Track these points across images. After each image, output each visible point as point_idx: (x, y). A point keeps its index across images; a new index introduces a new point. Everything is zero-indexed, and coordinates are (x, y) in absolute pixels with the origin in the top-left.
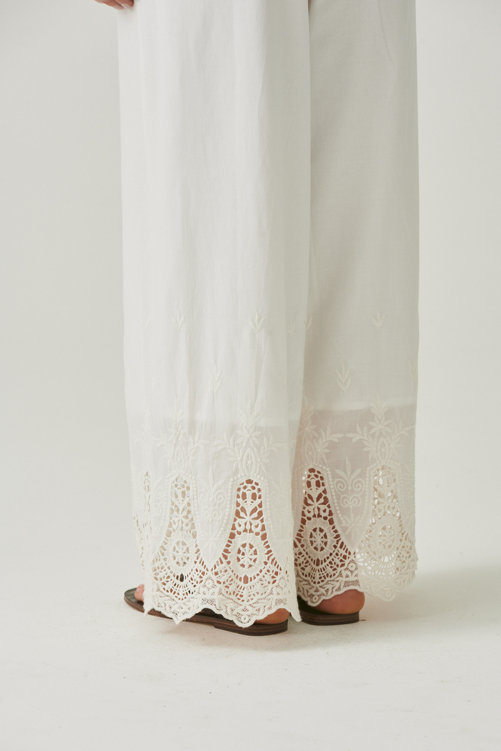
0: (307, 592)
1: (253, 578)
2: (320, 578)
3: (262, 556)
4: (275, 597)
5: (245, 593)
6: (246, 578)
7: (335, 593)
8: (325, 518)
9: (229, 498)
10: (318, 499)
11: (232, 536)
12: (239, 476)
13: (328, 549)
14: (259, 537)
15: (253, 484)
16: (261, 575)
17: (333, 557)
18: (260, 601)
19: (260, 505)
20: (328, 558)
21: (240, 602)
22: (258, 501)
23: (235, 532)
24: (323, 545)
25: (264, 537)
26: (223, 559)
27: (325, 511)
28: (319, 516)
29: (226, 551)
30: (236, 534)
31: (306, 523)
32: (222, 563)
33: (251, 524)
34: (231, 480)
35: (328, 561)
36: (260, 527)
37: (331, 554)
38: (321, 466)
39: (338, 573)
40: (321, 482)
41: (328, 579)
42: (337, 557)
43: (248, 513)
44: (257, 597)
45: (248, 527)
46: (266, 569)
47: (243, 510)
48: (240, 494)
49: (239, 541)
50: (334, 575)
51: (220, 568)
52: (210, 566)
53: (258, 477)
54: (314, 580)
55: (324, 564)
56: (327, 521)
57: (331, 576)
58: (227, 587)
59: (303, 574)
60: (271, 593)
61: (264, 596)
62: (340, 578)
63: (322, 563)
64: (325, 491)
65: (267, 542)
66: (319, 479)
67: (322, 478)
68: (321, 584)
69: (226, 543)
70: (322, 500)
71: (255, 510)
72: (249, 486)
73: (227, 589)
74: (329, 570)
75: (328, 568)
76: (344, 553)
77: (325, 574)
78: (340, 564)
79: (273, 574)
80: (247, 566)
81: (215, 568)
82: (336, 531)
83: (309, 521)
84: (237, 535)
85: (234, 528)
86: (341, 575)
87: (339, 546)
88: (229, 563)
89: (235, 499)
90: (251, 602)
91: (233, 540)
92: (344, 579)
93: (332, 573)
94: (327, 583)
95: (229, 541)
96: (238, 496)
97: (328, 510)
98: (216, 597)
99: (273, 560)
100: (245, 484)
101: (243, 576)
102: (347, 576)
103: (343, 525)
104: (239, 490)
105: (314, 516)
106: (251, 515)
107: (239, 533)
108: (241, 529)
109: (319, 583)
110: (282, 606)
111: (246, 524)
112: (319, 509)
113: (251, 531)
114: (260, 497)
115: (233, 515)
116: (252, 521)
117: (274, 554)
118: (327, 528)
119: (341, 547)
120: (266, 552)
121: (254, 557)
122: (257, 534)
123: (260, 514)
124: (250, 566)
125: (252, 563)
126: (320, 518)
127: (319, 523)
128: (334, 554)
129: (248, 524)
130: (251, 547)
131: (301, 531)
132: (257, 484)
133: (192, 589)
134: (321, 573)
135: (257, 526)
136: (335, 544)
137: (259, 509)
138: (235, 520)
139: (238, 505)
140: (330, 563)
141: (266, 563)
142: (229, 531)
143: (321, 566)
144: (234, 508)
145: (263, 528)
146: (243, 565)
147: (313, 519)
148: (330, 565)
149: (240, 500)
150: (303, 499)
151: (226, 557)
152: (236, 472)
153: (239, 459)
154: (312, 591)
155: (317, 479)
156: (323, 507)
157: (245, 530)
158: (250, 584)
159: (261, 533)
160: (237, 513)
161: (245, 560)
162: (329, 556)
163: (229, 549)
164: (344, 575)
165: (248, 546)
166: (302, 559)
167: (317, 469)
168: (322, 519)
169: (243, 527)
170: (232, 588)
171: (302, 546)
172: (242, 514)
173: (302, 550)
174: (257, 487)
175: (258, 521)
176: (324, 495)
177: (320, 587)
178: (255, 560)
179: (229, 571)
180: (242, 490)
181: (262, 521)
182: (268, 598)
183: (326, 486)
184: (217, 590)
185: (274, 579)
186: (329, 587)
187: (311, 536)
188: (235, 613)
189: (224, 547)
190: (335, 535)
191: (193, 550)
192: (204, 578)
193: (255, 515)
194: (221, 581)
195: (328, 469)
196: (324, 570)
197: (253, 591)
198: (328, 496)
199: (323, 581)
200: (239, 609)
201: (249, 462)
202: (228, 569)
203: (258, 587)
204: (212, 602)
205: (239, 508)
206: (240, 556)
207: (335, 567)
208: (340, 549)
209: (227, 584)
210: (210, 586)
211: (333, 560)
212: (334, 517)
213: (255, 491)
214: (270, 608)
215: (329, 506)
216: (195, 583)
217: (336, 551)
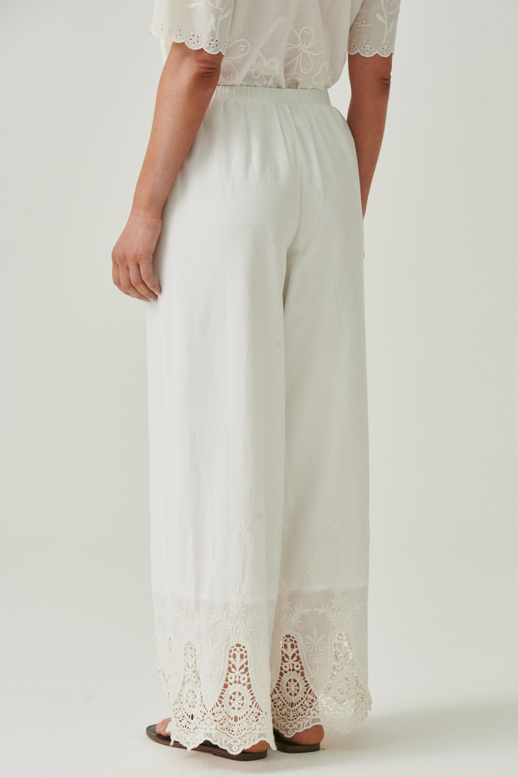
0: (284, 727)
1: (241, 718)
2: (294, 716)
3: (248, 701)
4: (258, 732)
5: (235, 729)
6: (236, 717)
7: (305, 728)
8: (298, 672)
9: (223, 658)
10: (292, 658)
11: (226, 686)
12: (230, 641)
13: (300, 695)
14: (246, 687)
15: (241, 647)
16: (247, 715)
17: (303, 700)
18: (247, 735)
19: (246, 663)
20: (300, 701)
21: (231, 735)
22: (245, 660)
23: (228, 683)
24: (296, 692)
25: (249, 687)
26: (219, 704)
27: (297, 666)
28: (293, 670)
29: (221, 697)
30: (229, 684)
31: (284, 675)
32: (217, 706)
33: (240, 677)
34: (225, 644)
35: (300, 704)
36: (246, 680)
37: (302, 699)
38: (295, 633)
39: (308, 712)
40: (295, 645)
41: (300, 717)
42: (307, 701)
43: (238, 669)
44: (244, 732)
45: (237, 680)
46: (251, 711)
47: (234, 666)
48: (232, 654)
49: (230, 690)
50: (305, 714)
51: (216, 710)
52: (209, 709)
53: (245, 642)
54: (289, 718)
55: (297, 706)
56: (299, 674)
57: (302, 715)
58: (222, 724)
59: (281, 713)
60: (255, 729)
61: (249, 731)
62: (309, 717)
63: (295, 705)
64: (297, 652)
65: (252, 691)
66: (293, 642)
67: (295, 642)
68: (295, 721)
69: (221, 691)
70: (295, 658)
71: (242, 667)
72: (238, 649)
73: (221, 726)
74: (301, 710)
75: (300, 709)
76: (312, 698)
77: (298, 714)
78: (309, 706)
79: (256, 715)
80: (236, 709)
81: (213, 710)
82: (306, 682)
83: (286, 674)
84: (229, 686)
85: (227, 680)
86: (309, 714)
87: (308, 692)
88: (223, 706)
89: (228, 658)
90: (240, 736)
91: (226, 689)
92: (312, 717)
93: (303, 712)
94: (299, 720)
95: (223, 690)
96: (230, 657)
97: (300, 665)
98: (214, 732)
99: (256, 704)
100: (235, 647)
101: (233, 717)
102: (314, 715)
103: (311, 677)
104: (231, 651)
105: (290, 670)
106: (239, 670)
107: (231, 684)
108: (232, 681)
109: (293, 720)
110: (263, 739)
111: (236, 677)
112: (293, 665)
113: (239, 682)
114: (246, 657)
115: (226, 670)
116: (241, 675)
117: (257, 700)
118: (299, 679)
119: (310, 693)
120: (251, 698)
121: (242, 702)
122: (244, 685)
123: (247, 669)
124: (239, 709)
125: (240, 706)
126: (294, 672)
127: (293, 675)
128: (304, 699)
129: (237, 677)
130: (240, 694)
131: (279, 681)
132: (244, 647)
133: (198, 726)
134: (294, 713)
135: (244, 679)
136: (305, 691)
137: (245, 666)
138: (228, 674)
139: (230, 663)
140: (302, 705)
141: (251, 707)
142: (223, 682)
143: (294, 708)
144: (227, 665)
145: (249, 680)
146: (234, 708)
147: (288, 672)
148: (301, 707)
149: (231, 659)
150: (281, 658)
151: (221, 702)
152: (228, 638)
153: (230, 628)
154: (287, 727)
155: (292, 643)
156: (296, 664)
157: (235, 682)
158: (239, 722)
159: (247, 684)
160: (229, 669)
161: (236, 704)
162: (300, 699)
163: (223, 696)
164: (312, 714)
165: (237, 694)
166: (280, 702)
167: (291, 635)
168: (295, 672)
169: (233, 680)
170: (225, 725)
171: (280, 692)
172: (233, 670)
173: (280, 695)
174: (244, 649)
175: (245, 675)
176: (297, 655)
177: (294, 723)
178: (243, 705)
179: (223, 712)
180: (233, 652)
181: (248, 675)
182: (252, 732)
183: (299, 648)
184: (214, 727)
185: (257, 718)
186: (301, 723)
187: (287, 685)
188: (227, 744)
189: (219, 694)
190: (305, 684)
191: (198, 696)
192: (205, 717)
193: (243, 670)
194: (217, 720)
195: (300, 635)
196: (297, 710)
197: (242, 727)
198: (300, 655)
199: (295, 719)
200: (231, 741)
201: (238, 631)
202: (222, 711)
203: (245, 725)
204: (210, 735)
205: (231, 665)
206: (232, 701)
207: (305, 708)
208: (309, 695)
209: (221, 722)
210: (209, 723)
211: (303, 703)
212: (305, 671)
213: (243, 652)
214: (254, 740)
215: (301, 663)
216: (200, 721)
217: (306, 696)
